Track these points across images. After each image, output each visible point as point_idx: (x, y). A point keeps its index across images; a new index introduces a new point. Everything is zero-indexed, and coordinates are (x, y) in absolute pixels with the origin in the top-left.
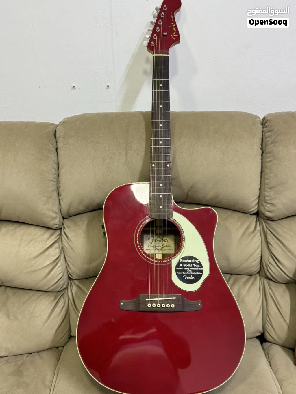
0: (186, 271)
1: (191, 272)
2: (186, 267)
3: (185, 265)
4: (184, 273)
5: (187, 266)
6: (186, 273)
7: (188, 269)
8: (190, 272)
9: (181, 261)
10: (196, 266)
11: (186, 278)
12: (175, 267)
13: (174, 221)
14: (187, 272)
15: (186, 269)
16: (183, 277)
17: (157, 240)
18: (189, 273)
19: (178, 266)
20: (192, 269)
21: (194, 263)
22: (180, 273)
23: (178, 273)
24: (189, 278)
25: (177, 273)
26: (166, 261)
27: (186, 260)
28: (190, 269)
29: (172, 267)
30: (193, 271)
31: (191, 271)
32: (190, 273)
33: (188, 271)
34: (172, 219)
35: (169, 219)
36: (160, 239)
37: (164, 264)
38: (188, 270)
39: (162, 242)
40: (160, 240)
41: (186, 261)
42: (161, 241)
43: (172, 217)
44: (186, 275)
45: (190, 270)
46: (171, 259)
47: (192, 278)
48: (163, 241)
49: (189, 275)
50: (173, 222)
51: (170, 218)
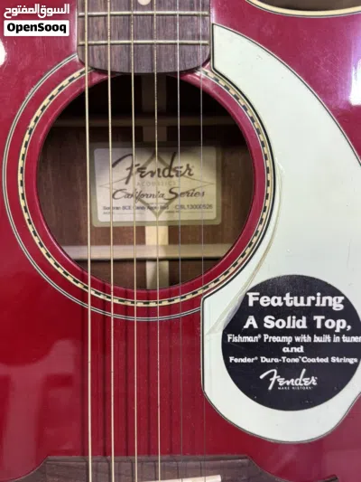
0: (275, 350)
1: (302, 354)
2: (275, 332)
3: (269, 322)
4: (264, 360)
5: (280, 324)
6: (276, 360)
7: (289, 339)
8: (294, 352)
9: (251, 304)
10: (330, 323)
11: (276, 383)
12: (221, 333)
13: (222, 83)
14: (280, 354)
15: (276, 339)
16: (262, 377)
17: (149, 168)
18: (289, 360)
19: (234, 325)
20: (306, 339)
21: (320, 311)
22: (244, 360)
23: (236, 360)
24: (288, 383)
25: (231, 359)
26: (176, 301)
27: (279, 299)
28: (297, 339)
29: (206, 331)
30: (311, 349)
31: (301, 349)
32: (296, 360)
33: (285, 350)
34: (211, 75)
35: (192, 71)
36: (162, 167)
37: (165, 318)
38: (285, 344)
39: (170, 176)
40: (159, 170)
41: (280, 303)
42: (167, 173)
43: (209, 59)
44: (275, 371)
45: (294, 344)
46: (200, 292)
47: (305, 382)
48: (173, 173)
49: (289, 371)
50: (215, 93)
51: (197, 69)
